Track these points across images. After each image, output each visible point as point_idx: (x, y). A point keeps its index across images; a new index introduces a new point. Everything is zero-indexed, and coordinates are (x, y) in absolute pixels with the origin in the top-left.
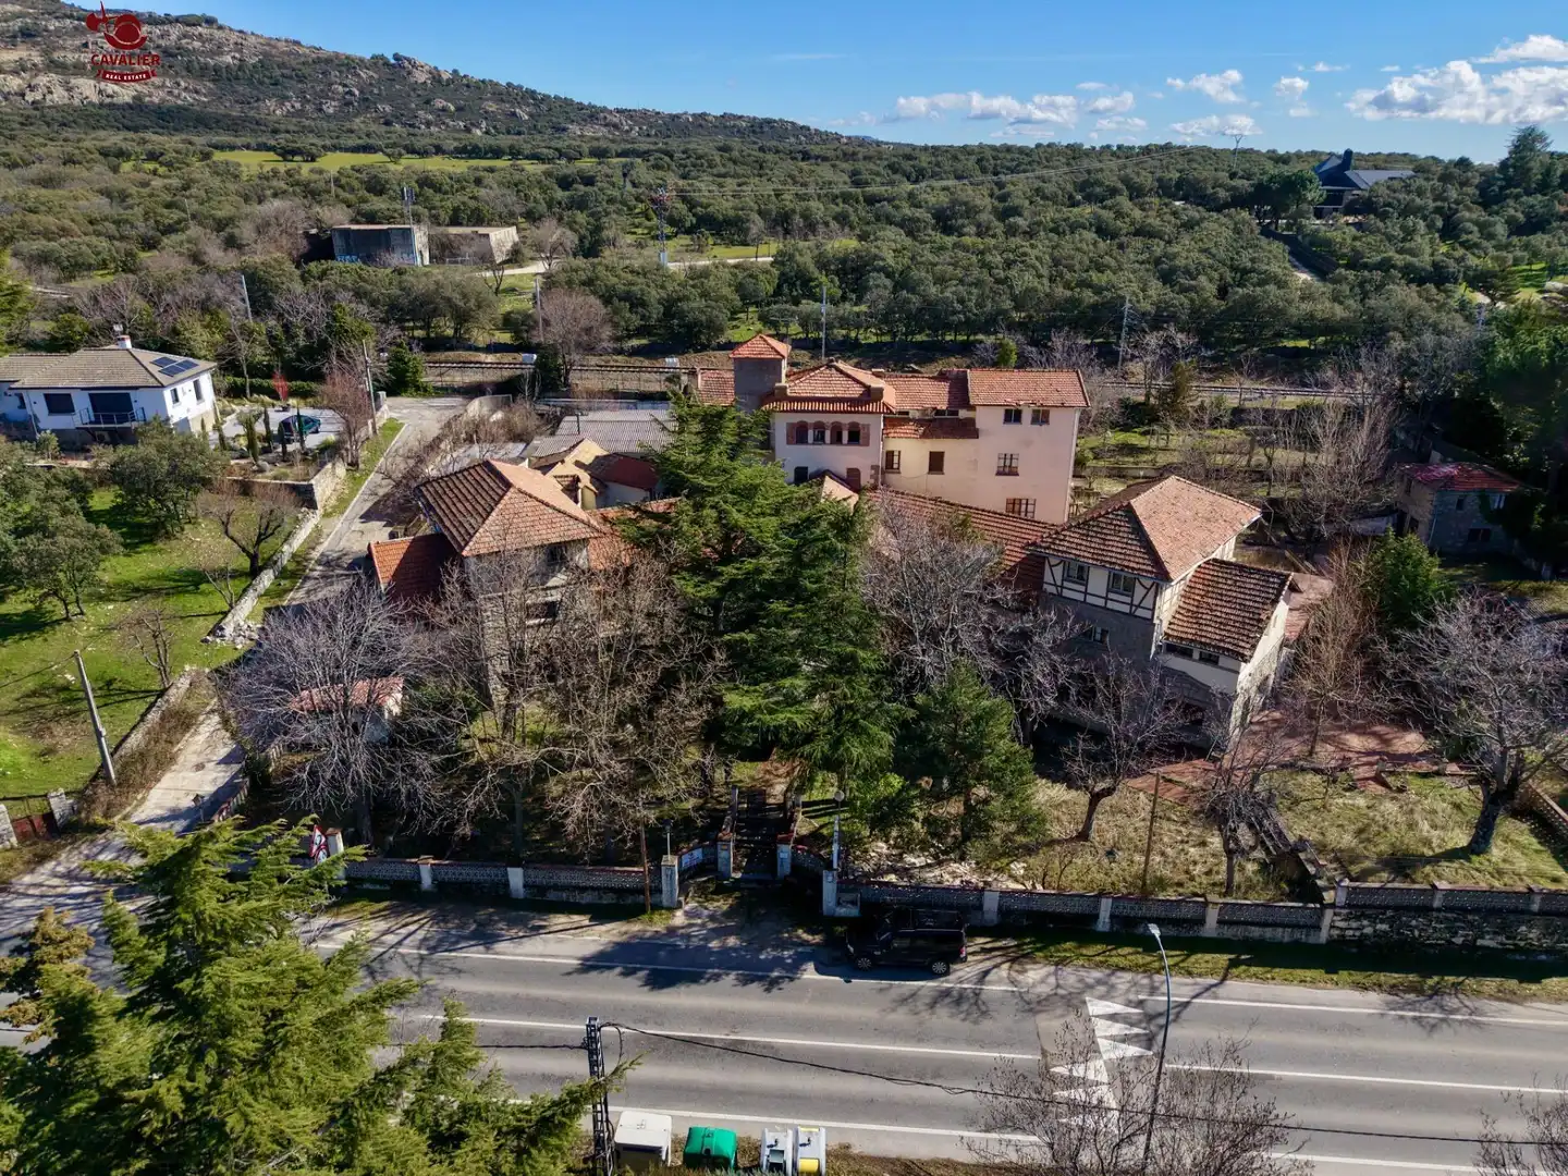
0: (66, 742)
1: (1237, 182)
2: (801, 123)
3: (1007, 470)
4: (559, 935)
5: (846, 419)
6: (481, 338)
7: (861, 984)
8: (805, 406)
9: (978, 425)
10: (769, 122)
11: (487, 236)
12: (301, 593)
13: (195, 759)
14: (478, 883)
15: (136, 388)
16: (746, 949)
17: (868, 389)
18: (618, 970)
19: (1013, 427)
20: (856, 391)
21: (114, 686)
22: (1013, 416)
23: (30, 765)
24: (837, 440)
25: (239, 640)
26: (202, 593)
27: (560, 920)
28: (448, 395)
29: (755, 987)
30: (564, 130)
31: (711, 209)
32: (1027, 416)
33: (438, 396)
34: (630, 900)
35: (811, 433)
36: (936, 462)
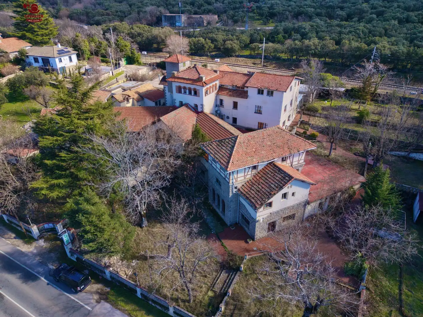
3: (259, 111)
5: (192, 87)
9: (249, 94)
15: (50, 57)
19: (260, 96)
20: (196, 77)
22: (260, 92)
24: (190, 93)
32: (265, 92)
35: (182, 90)
36: (235, 105)
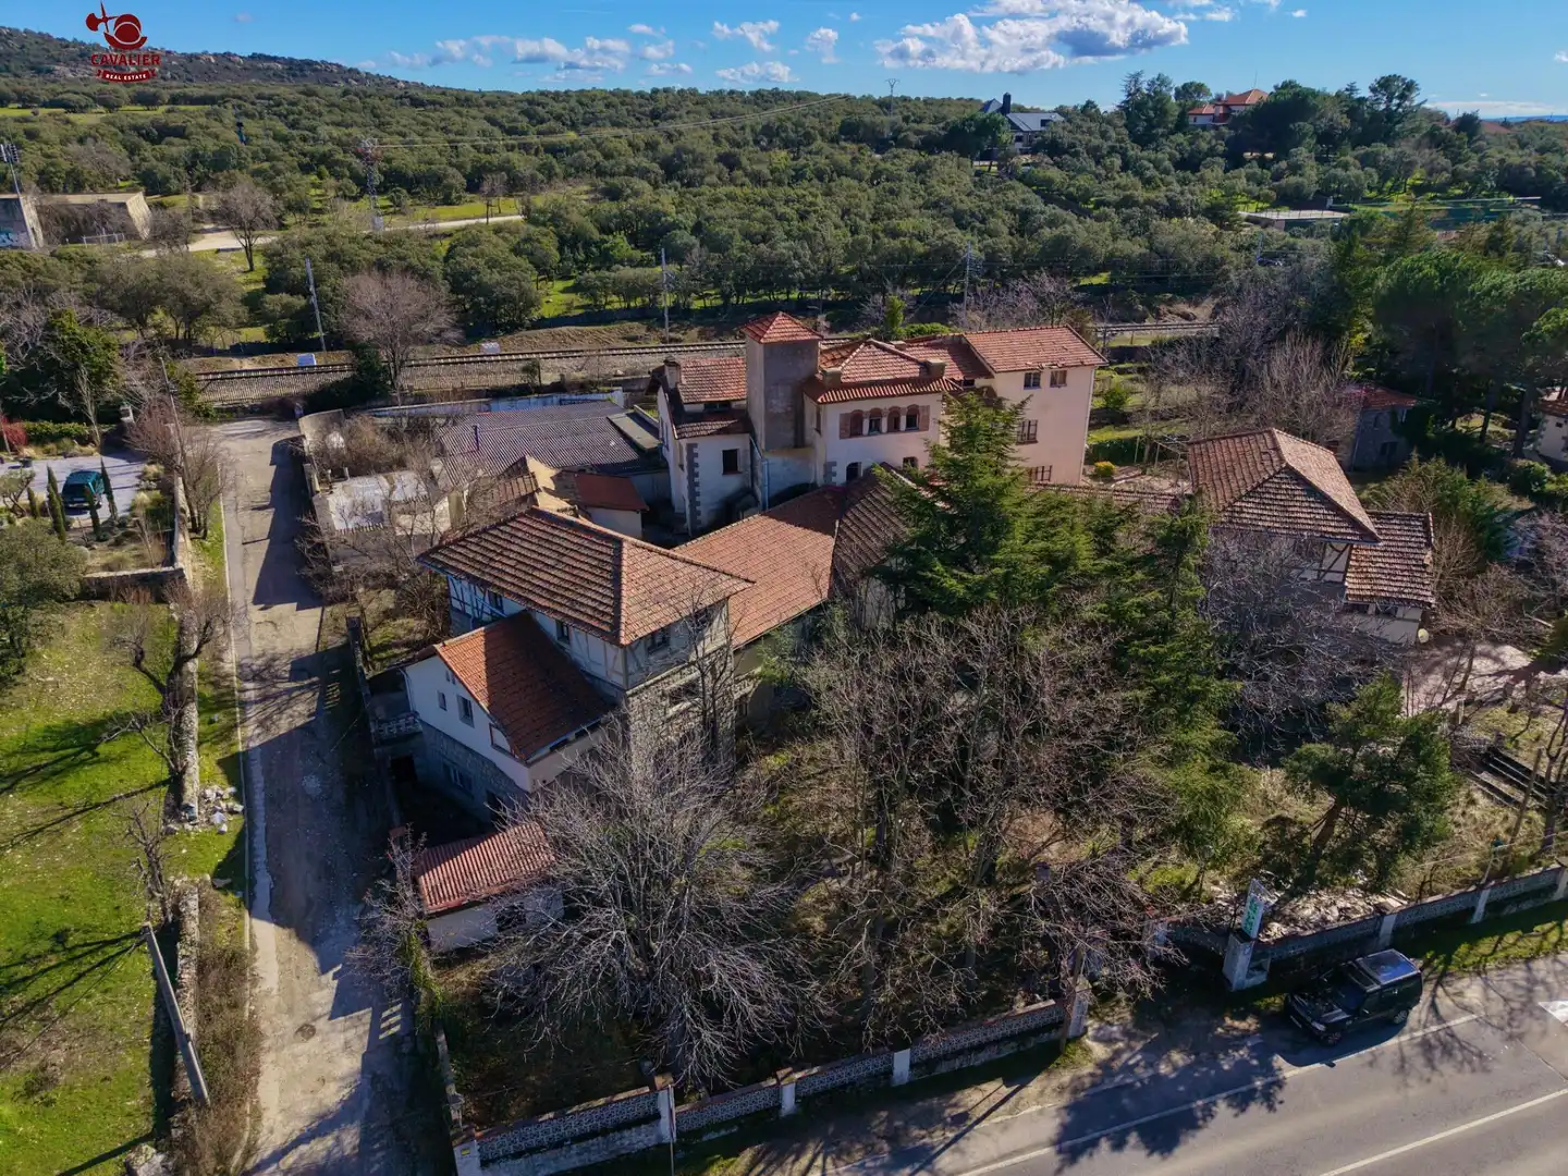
0: (58, 1056)
1: (926, 127)
2: (347, 64)
3: (1026, 437)
4: (995, 1119)
5: (904, 403)
6: (224, 338)
7: (1344, 1062)
8: (869, 392)
9: (999, 394)
10: (310, 63)
11: (123, 205)
12: (251, 729)
13: (289, 1024)
14: (852, 1083)
16: (1198, 1063)
17: (925, 366)
18: (1105, 1145)
19: (1033, 391)
20: (913, 371)
21: (72, 941)
22: (1031, 380)
23: (23, 1116)
24: (894, 427)
25: (217, 818)
26: (107, 760)
27: (973, 1098)
28: (240, 419)
29: (1256, 1110)
30: (50, 71)
31: (394, 164)
32: (1045, 379)
33: (224, 420)
34: (1032, 1043)
35: (866, 423)
